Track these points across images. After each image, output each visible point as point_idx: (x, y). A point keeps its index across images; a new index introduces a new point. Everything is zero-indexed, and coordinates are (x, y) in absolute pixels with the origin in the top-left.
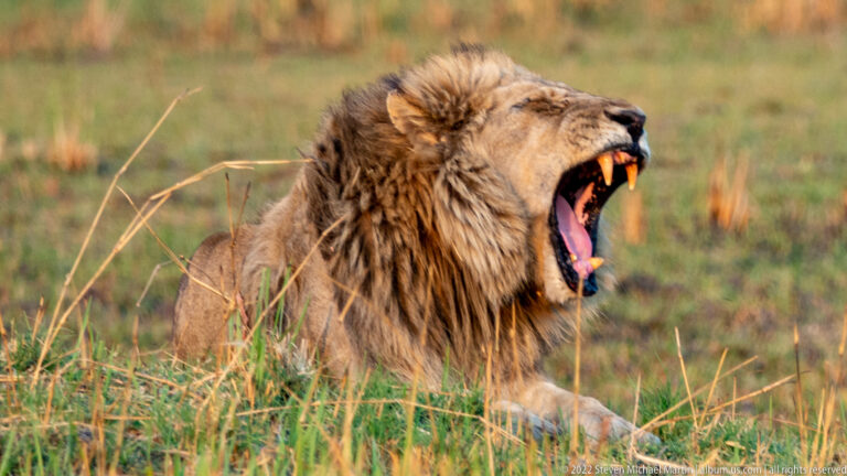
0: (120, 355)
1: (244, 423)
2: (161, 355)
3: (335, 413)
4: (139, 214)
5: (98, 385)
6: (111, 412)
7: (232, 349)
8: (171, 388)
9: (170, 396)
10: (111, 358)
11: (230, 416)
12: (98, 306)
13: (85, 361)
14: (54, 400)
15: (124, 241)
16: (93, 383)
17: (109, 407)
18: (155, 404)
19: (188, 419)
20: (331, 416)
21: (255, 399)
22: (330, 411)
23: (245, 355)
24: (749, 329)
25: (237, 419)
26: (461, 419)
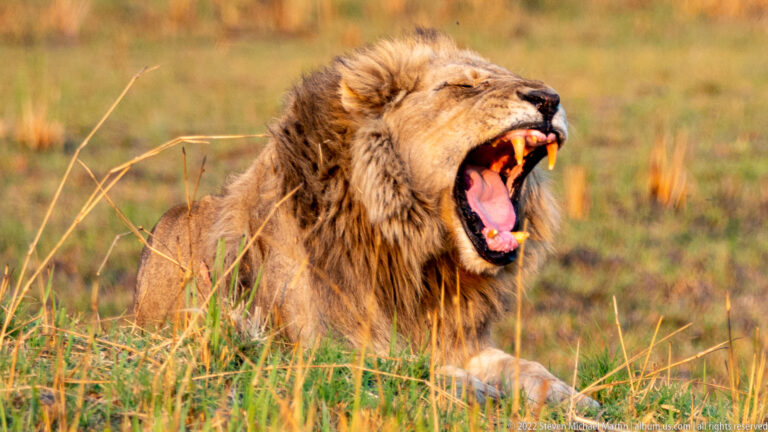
0: (81, 322)
1: (200, 387)
2: (122, 320)
3: (287, 377)
4: (100, 186)
5: (60, 350)
6: (72, 376)
7: (189, 316)
8: (130, 353)
9: (129, 361)
10: (72, 324)
11: (186, 380)
12: (63, 277)
13: (46, 327)
14: (17, 364)
15: (86, 210)
16: (56, 348)
17: (71, 371)
18: (115, 369)
19: (146, 384)
20: (283, 380)
21: (211, 364)
22: (282, 375)
23: (201, 323)
24: (687, 300)
25: (193, 383)
26: (408, 383)
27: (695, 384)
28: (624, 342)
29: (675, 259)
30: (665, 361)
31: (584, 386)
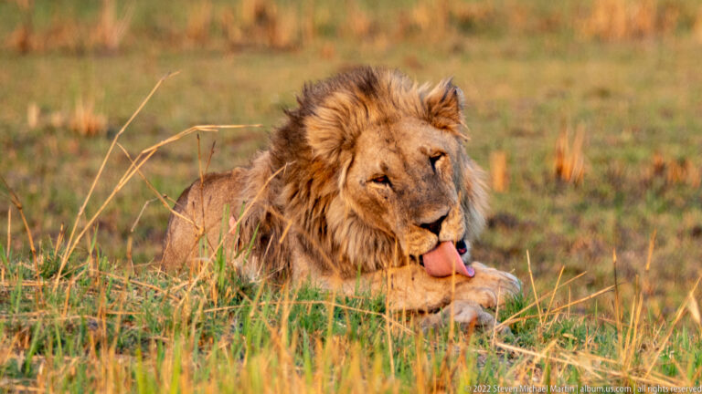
0: (118, 267)
1: (209, 317)
2: (150, 267)
3: (276, 311)
4: (134, 164)
5: (102, 289)
6: (112, 309)
7: (202, 263)
8: (156, 292)
9: (156, 297)
10: (112, 269)
11: (199, 312)
12: (105, 233)
13: (92, 271)
14: (70, 299)
15: (123, 182)
16: (99, 287)
17: (110, 305)
18: (144, 303)
19: (169, 315)
20: (274, 312)
21: (218, 300)
22: (273, 309)
23: (210, 268)
24: (583, 254)
25: (204, 315)
26: (369, 316)
27: (589, 318)
28: (535, 286)
29: (575, 222)
30: (565, 301)
31: (505, 319)
